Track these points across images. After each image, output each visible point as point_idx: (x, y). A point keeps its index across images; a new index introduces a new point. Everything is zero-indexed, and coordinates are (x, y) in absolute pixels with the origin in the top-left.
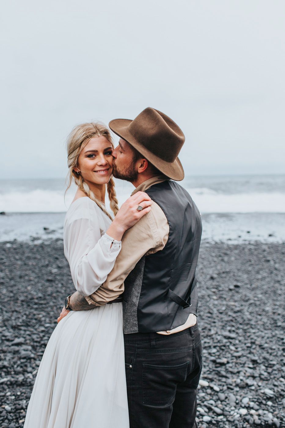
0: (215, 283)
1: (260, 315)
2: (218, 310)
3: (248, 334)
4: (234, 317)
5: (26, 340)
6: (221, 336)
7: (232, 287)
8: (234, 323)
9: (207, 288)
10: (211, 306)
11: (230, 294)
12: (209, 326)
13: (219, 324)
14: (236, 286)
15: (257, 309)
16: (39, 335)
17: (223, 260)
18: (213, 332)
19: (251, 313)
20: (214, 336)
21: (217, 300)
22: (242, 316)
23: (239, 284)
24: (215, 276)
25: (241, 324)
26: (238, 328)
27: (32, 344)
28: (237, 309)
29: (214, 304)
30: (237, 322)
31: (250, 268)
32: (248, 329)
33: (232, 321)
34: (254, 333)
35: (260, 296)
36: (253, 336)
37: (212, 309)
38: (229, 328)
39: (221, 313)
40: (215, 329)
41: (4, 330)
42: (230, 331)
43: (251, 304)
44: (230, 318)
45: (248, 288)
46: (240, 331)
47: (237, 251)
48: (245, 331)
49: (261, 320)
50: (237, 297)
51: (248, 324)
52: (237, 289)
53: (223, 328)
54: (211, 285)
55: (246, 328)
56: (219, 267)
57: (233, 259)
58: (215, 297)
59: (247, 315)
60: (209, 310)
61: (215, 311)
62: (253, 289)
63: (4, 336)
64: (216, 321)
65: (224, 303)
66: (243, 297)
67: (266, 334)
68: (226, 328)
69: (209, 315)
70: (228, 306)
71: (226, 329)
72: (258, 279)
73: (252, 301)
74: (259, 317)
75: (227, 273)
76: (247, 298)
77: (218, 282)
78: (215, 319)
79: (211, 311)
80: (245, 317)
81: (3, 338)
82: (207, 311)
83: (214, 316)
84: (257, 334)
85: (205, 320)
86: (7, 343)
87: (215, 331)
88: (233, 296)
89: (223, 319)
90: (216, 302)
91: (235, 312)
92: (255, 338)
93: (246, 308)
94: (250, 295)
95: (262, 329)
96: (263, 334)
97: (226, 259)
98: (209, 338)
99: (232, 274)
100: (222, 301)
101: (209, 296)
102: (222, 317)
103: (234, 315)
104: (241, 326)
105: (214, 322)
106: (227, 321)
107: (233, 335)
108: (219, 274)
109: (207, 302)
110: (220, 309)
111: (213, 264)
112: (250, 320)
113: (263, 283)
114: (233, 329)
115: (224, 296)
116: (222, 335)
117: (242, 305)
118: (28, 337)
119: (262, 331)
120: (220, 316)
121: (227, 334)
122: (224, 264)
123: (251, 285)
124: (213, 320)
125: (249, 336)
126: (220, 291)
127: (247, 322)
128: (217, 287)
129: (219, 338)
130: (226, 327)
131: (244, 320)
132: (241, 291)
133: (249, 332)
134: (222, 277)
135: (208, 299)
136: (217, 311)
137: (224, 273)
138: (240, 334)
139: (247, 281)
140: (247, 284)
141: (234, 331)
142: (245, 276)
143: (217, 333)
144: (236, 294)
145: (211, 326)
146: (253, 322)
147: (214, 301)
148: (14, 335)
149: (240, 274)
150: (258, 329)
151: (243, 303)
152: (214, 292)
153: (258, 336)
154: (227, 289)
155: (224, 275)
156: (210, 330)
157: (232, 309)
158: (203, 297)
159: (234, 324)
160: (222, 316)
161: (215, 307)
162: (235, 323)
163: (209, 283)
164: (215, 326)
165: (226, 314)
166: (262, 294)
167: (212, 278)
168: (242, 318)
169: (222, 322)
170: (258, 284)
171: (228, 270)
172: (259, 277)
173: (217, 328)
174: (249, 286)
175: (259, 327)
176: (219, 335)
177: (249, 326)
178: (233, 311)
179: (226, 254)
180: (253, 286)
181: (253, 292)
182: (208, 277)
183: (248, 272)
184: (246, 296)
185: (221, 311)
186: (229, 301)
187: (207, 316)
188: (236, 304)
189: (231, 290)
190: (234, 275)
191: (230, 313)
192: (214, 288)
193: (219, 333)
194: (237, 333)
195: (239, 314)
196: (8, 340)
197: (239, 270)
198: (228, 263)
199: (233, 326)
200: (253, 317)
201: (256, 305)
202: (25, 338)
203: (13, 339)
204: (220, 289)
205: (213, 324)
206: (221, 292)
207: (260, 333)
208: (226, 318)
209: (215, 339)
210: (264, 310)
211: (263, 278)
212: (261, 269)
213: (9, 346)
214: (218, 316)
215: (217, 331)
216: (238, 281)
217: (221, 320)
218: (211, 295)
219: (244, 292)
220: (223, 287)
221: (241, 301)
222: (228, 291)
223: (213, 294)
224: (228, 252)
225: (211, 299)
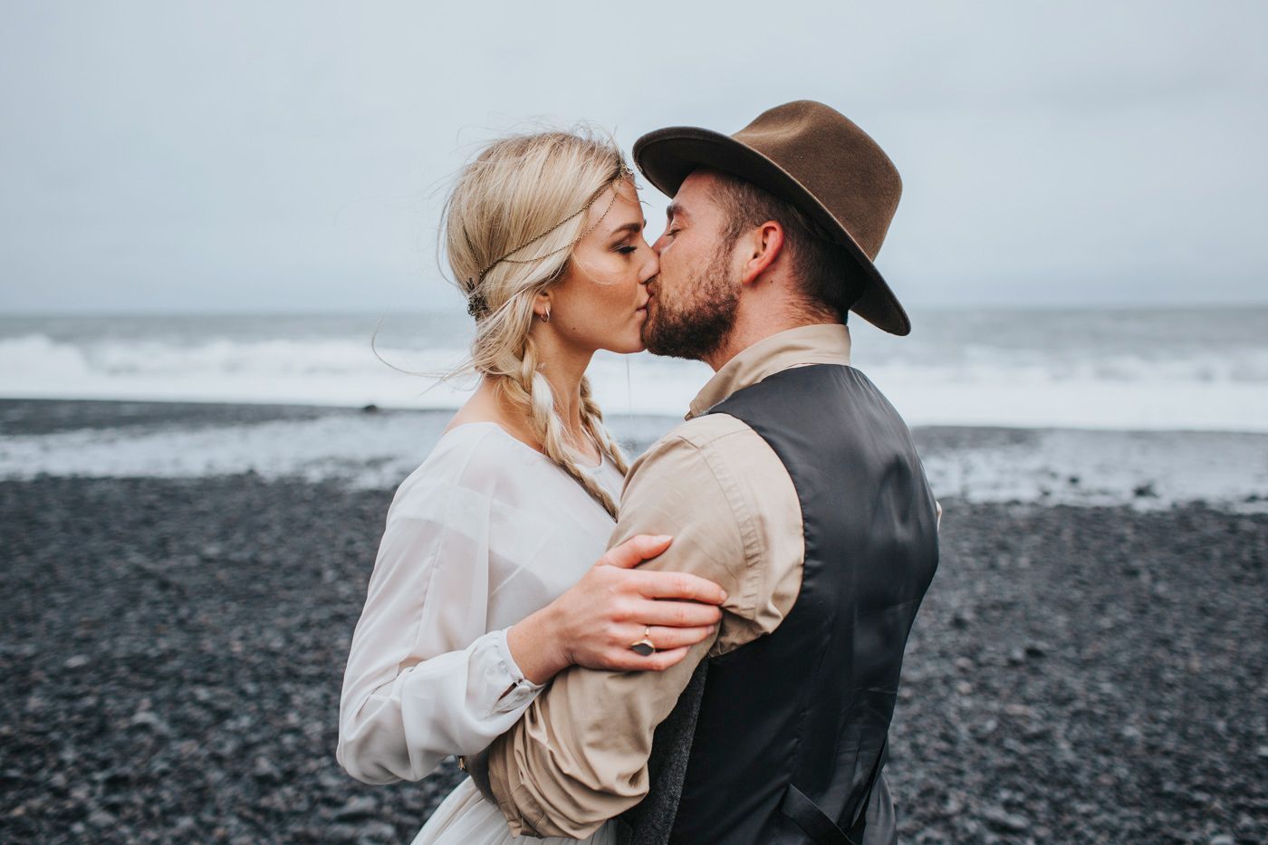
0: (966, 639)
1: (1107, 753)
2: (973, 731)
3: (1068, 819)
4: (1021, 758)
5: (380, 805)
6: (979, 822)
7: (1018, 654)
8: (1022, 776)
9: (944, 654)
10: (952, 714)
11: (1013, 676)
12: (940, 785)
13: (974, 778)
14: (1033, 653)
15: (1098, 733)
16: (422, 789)
17: (993, 566)
18: (953, 806)
19: (1077, 745)
20: (957, 820)
21: (969, 695)
22: (1048, 754)
23: (1042, 645)
24: (968, 616)
25: (1044, 781)
26: (1035, 796)
27: (397, 817)
28: (1034, 728)
29: (964, 714)
30: (1032, 774)
31: (1077, 595)
32: (1067, 800)
33: (1013, 769)
34: (1087, 816)
35: (1107, 687)
36: (1082, 827)
37: (953, 728)
38: (1005, 795)
39: (982, 741)
40: (963, 794)
41: (324, 768)
42: (1009, 806)
43: (1077, 715)
44: (1010, 760)
45: (1067, 660)
46: (1041, 806)
47: (1036, 539)
48: (1057, 807)
49: (1108, 770)
50: (1034, 687)
51: (1064, 784)
52: (1035, 662)
53: (988, 791)
54: (956, 643)
55: (1059, 795)
56: (981, 588)
57: (1024, 562)
58: (964, 687)
59: (1065, 752)
60: (945, 728)
61: (963, 730)
62: (1084, 665)
63: (321, 788)
64: (965, 766)
65: (994, 705)
66: (1054, 691)
67: (1124, 819)
68: (996, 795)
69: (943, 745)
70: (1004, 718)
71: (995, 798)
72: (1101, 633)
73: (1080, 705)
74: (1103, 761)
75: (1006, 607)
76: (1064, 694)
77: (977, 634)
78: (961, 759)
79: (952, 733)
80: (1058, 760)
81: (317, 794)
82: (936, 732)
83: (961, 749)
84: (1097, 820)
85: (932, 764)
86: (325, 812)
87: (960, 801)
88: (1020, 684)
89: (989, 764)
90: (967, 703)
91: (1028, 739)
92: (1091, 834)
93: (1060, 729)
94: (1076, 684)
95: (1112, 803)
96: (1115, 820)
97: (1003, 560)
98: (940, 826)
99: (1018, 613)
100: (987, 699)
101: (947, 681)
102: (984, 754)
103: (1024, 749)
104: (1044, 790)
105: (960, 772)
106: (1002, 770)
107: (1017, 821)
108: (979, 610)
109: (940, 700)
110: (981, 727)
111: (962, 577)
112: (1073, 768)
113: (1117, 643)
114: (1019, 797)
115: (995, 683)
116: (982, 818)
117: (1048, 718)
118: (388, 796)
119: (1112, 811)
120: (978, 748)
121: (997, 813)
122: (996, 578)
123: (1079, 648)
124: (954, 765)
125: (1070, 827)
126: (980, 665)
127: (1063, 774)
128: (972, 653)
129: (972, 826)
130: (997, 791)
131: (1055, 770)
132: (1047, 667)
133: (1072, 811)
134: (986, 621)
135: (942, 691)
136: (969, 734)
137: (994, 607)
138: (1042, 817)
139: (1065, 636)
140: (1064, 646)
141: (1021, 805)
142: (1061, 620)
143: (965, 810)
144: (1031, 679)
145: (950, 786)
146: (1082, 778)
147: (963, 697)
148: (347, 787)
149: (1045, 611)
150: (1101, 803)
151: (1053, 710)
152: (963, 670)
153: (1098, 829)
154: (1002, 660)
155: (995, 614)
156: (944, 798)
157: (1018, 729)
158: (926, 685)
159: (1020, 780)
160: (988, 751)
161: (964, 720)
162: (1026, 777)
163: (949, 638)
164: (961, 786)
165: (999, 744)
166: (1113, 679)
167: (958, 623)
168: (1050, 761)
169: (984, 771)
170: (1102, 646)
171: (1008, 596)
172: (1106, 622)
173: (968, 792)
174: (1071, 652)
175: (1101, 794)
176: (973, 817)
177: (1069, 791)
178: (1018, 735)
179: (1003, 547)
180: (1088, 652)
181: (1086, 674)
182: (947, 618)
183: (1070, 607)
184: (1061, 685)
185: (983, 732)
186: (1009, 700)
187: (937, 750)
188: (1032, 711)
189: (1014, 664)
190: (1027, 618)
191: (1011, 743)
192: (963, 655)
193: (975, 809)
194: (1031, 814)
195: (1037, 746)
196: (331, 803)
197: (1042, 599)
198: (1012, 573)
199: (1017, 788)
200: (1083, 758)
201: (1093, 719)
202: (377, 796)
203: (340, 798)
204: (983, 658)
205: (955, 778)
206: (984, 672)
207: (1104, 817)
208: (997, 759)
209: (960, 831)
210: (1118, 737)
211: (1118, 629)
212: (1110, 598)
213: (328, 822)
214: (971, 752)
215: (969, 801)
216: (1037, 634)
217: (981, 765)
218: (954, 679)
219: (1055, 671)
220: (991, 651)
221: (1046, 700)
222: (1004, 667)
223: (961, 674)
224: (1011, 540)
225: (952, 690)
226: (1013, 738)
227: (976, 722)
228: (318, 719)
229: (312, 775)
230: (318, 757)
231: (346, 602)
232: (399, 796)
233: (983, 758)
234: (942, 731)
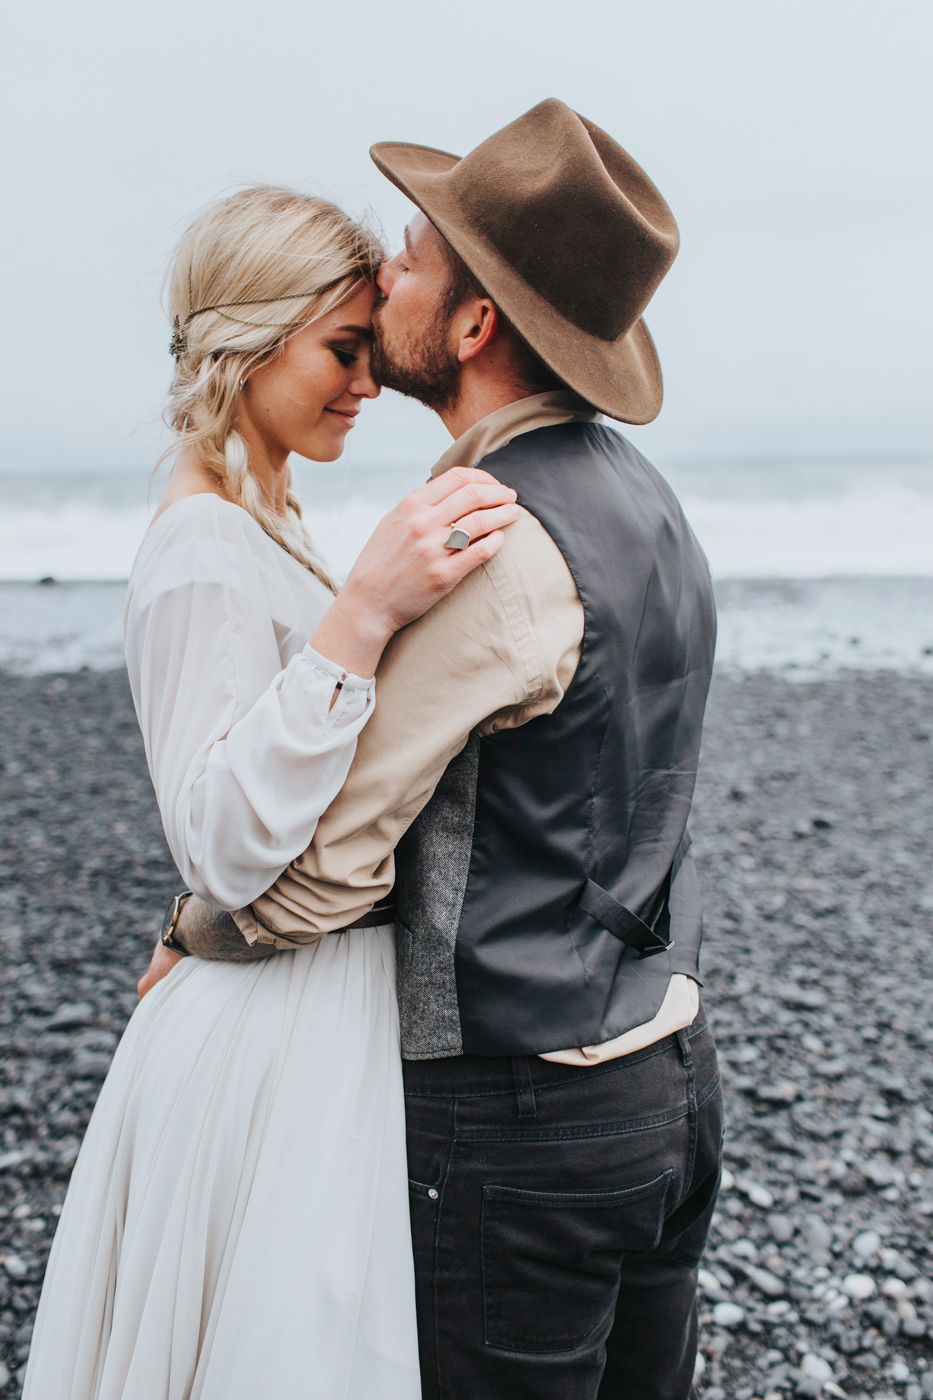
0: (745, 812)
1: (905, 924)
2: (760, 908)
3: (866, 994)
4: (812, 933)
5: (96, 1013)
6: (771, 1001)
7: (804, 826)
8: (815, 952)
9: (722, 830)
10: (735, 892)
11: (800, 849)
12: (727, 965)
13: (763, 956)
14: (820, 824)
15: (893, 904)
17: (771, 735)
18: (742, 986)
19: (873, 918)
20: (747, 1001)
21: (751, 871)
22: (843, 929)
23: (828, 816)
24: (746, 787)
25: (839, 956)
26: (830, 972)
28: (824, 903)
29: (747, 891)
30: (826, 949)
31: (864, 762)
32: (864, 975)
33: (807, 945)
34: (887, 990)
35: (902, 858)
36: (882, 1002)
37: (736, 906)
38: (798, 972)
39: (769, 918)
40: (751, 973)
41: (26, 976)
42: (803, 983)
43: (871, 887)
44: (801, 937)
45: (858, 831)
46: (838, 983)
47: (816, 705)
48: (855, 982)
49: (908, 942)
50: (823, 860)
51: (861, 958)
52: (822, 834)
53: (779, 969)
54: (734, 817)
55: (857, 969)
56: (758, 758)
57: (804, 729)
58: (747, 862)
59: (860, 926)
60: (728, 906)
61: (748, 909)
62: (876, 834)
63: (24, 997)
64: (753, 944)
65: (781, 880)
66: (846, 863)
67: (927, 991)
68: (788, 973)
69: (728, 924)
70: (792, 894)
71: (787, 976)
72: (892, 801)
73: (873, 876)
74: (902, 933)
75: (788, 777)
76: (855, 866)
77: (757, 807)
78: (747, 938)
79: (736, 911)
80: (853, 934)
81: (21, 1004)
82: (720, 909)
83: (747, 927)
84: (898, 994)
85: (715, 944)
86: (33, 1023)
87: (749, 981)
88: (807, 858)
89: (779, 941)
90: (751, 880)
91: (819, 914)
92: (892, 1008)
93: (853, 902)
94: (868, 854)
95: (914, 975)
96: (916, 994)
97: (781, 729)
98: (729, 1006)
99: (801, 783)
100: (772, 875)
101: (728, 857)
102: (773, 932)
103: (816, 925)
104: (840, 965)
105: (747, 951)
106: (794, 947)
107: (813, 997)
108: (759, 782)
109: (719, 877)
110: (767, 904)
111: (738, 747)
112: (869, 943)
113: (911, 811)
114: (814, 974)
115: (780, 858)
116: (775, 997)
117: (840, 891)
118: (105, 1002)
119: (913, 984)
120: (764, 924)
121: (792, 992)
122: (774, 748)
123: (869, 818)
124: (740, 943)
125: (870, 1002)
126: (762, 839)
127: (859, 948)
128: (753, 827)
129: (765, 1006)
130: (789, 969)
131: (850, 945)
132: (833, 837)
133: (870, 986)
134: (767, 793)
135: (722, 867)
136: (756, 911)
137: (773, 778)
138: (839, 994)
139: (854, 806)
140: (853, 816)
141: (815, 982)
142: (848, 789)
143: (756, 990)
144: (819, 852)
145: (738, 965)
146: (880, 952)
147: (745, 873)
148: (57, 995)
149: (830, 780)
150: (901, 977)
151: (846, 883)
152: (744, 845)
153: (900, 1003)
154: (786, 833)
155: (776, 785)
156: (732, 978)
157: (807, 905)
158: (705, 862)
159: (813, 956)
160: (776, 928)
161: (749, 897)
162: (820, 953)
163: (728, 812)
164: (749, 965)
165: (788, 920)
166: (908, 849)
167: (736, 796)
168: (844, 935)
169: (774, 949)
170: (893, 815)
171: (788, 766)
172: (896, 790)
173: (758, 972)
174: (861, 822)
175: (901, 967)
176: (766, 996)
177: (867, 965)
178: (808, 910)
179: (780, 715)
180: (879, 821)
181: (876, 844)
182: (724, 791)
183: (858, 776)
184: (852, 857)
185: (770, 909)
186: (798, 873)
187: (720, 929)
188: (822, 885)
189: (800, 836)
190: (811, 788)
191: (802, 918)
192: (744, 829)
193: (765, 988)
194: (828, 990)
195: (830, 921)
196: (37, 1012)
197: (826, 768)
198: (792, 742)
199: (811, 965)
200: (879, 930)
201: (888, 890)
202: (93, 1003)
203: (48, 1006)
204: (765, 831)
205: (743, 958)
206: (766, 847)
207: (906, 991)
208: (786, 936)
209: (751, 1012)
210: (915, 909)
211: (910, 797)
212: (901, 765)
213: (37, 1033)
214: (758, 929)
215: (760, 981)
216: (823, 804)
217: (771, 943)
218: (734, 855)
219: (845, 843)
220: (773, 824)
221: (837, 873)
222: (790, 840)
223: (743, 849)
224: (789, 707)
225: (733, 865)
226: (804, 912)
227: (762, 897)
228: (15, 923)
229: (13, 984)
230: (19, 964)
231: (36, 796)
232: (117, 1002)
233: (772, 935)
234: (726, 909)
